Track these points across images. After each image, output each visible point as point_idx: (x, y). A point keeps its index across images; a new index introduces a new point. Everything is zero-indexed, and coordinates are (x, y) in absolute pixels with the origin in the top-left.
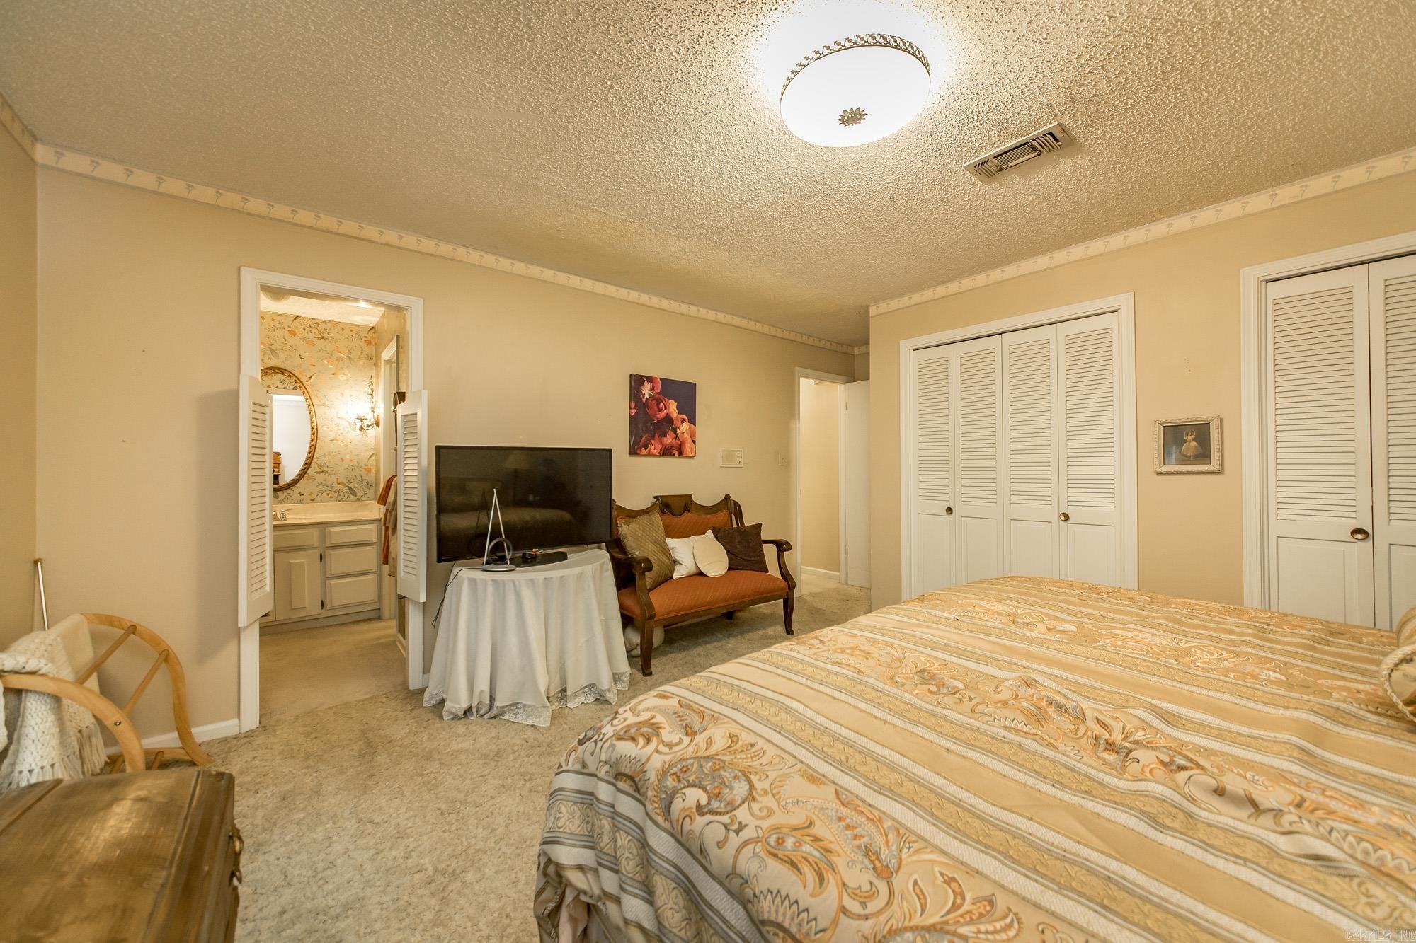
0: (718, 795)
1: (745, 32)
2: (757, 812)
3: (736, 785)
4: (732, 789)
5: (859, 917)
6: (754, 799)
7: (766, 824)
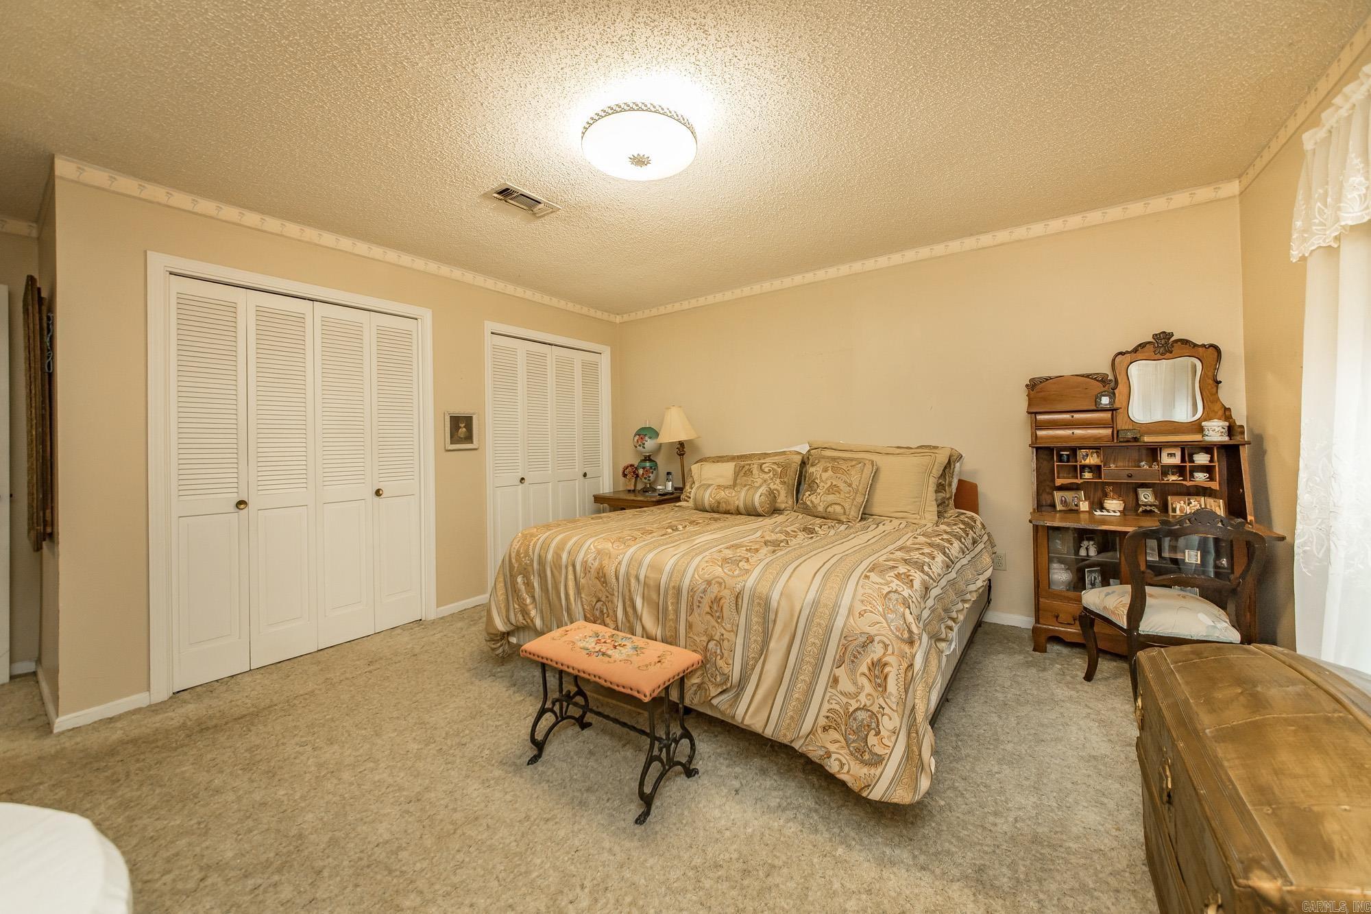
0: (868, 726)
1: (697, 63)
2: (871, 701)
3: (860, 718)
4: (863, 719)
5: (893, 645)
6: (865, 705)
7: (875, 694)
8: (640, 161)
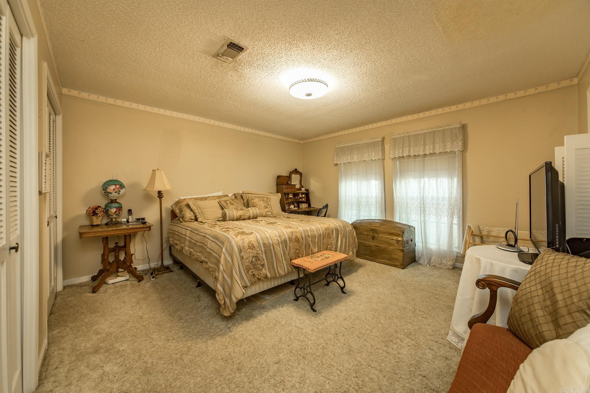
8: (309, 95)
